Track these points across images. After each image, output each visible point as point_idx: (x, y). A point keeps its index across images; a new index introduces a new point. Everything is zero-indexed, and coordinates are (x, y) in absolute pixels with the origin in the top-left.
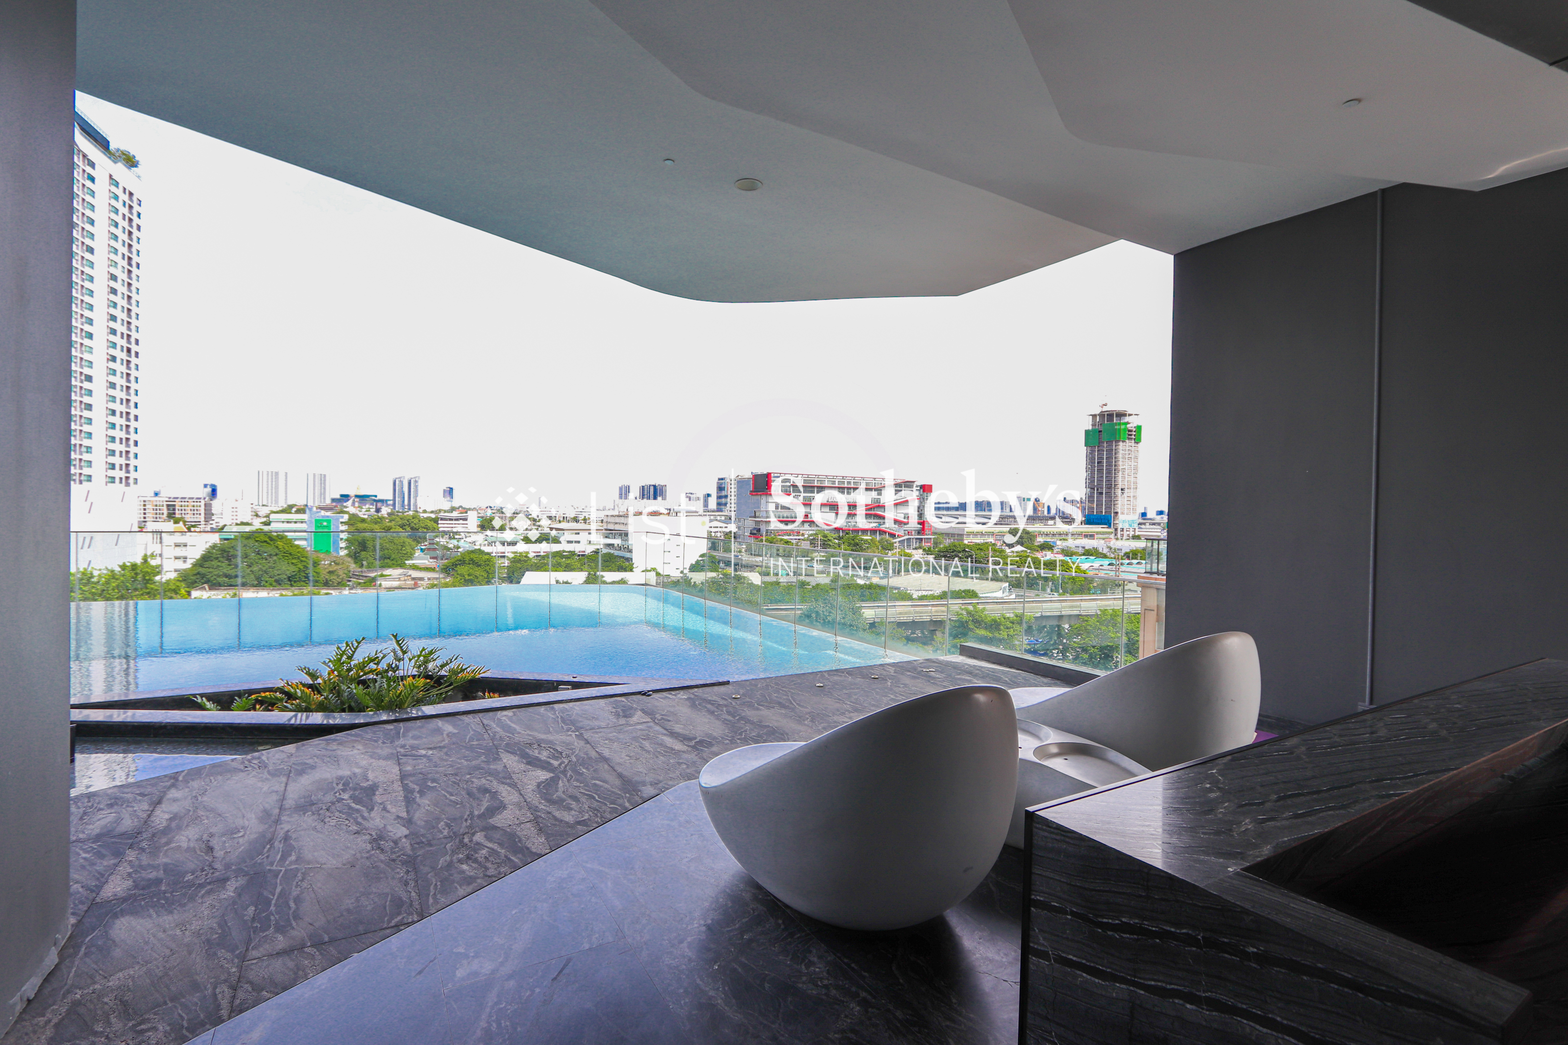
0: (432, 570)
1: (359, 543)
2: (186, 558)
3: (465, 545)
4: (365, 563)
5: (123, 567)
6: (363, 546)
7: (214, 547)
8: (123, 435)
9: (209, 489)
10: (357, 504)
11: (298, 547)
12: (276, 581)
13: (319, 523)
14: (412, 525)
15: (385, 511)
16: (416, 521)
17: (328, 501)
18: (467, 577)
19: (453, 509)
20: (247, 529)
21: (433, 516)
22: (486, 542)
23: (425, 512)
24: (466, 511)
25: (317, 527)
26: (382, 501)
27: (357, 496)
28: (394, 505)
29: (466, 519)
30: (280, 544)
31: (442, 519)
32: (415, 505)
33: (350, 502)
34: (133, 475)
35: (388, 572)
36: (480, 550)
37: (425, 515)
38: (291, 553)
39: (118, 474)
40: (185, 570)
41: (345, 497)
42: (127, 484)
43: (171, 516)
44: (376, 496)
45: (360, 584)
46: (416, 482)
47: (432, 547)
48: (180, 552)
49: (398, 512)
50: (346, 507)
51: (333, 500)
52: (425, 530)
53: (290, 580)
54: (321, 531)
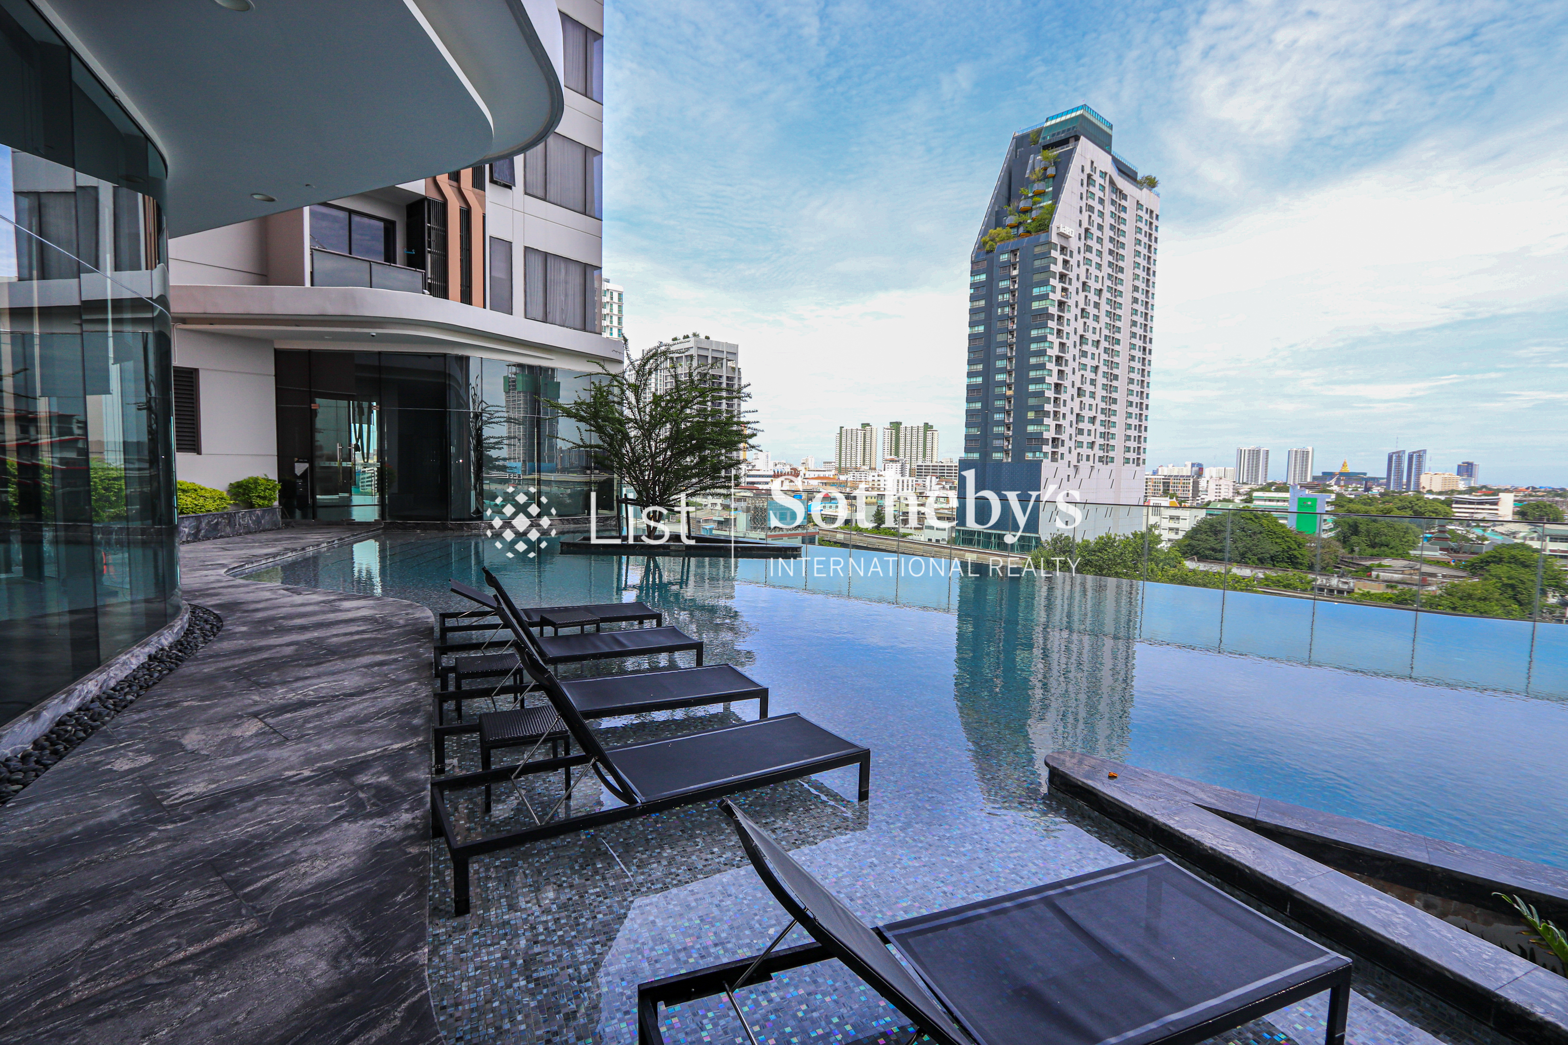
0: (1446, 564)
1: (1350, 526)
2: (1177, 529)
3: (1494, 537)
4: (1356, 549)
5: (1135, 535)
6: (1355, 529)
7: (1203, 521)
8: (1137, 422)
9: (1196, 469)
10: (1342, 483)
11: (1283, 526)
12: (1259, 559)
13: (1303, 502)
14: (1416, 508)
15: (1376, 490)
16: (1421, 503)
17: (1309, 479)
18: (1506, 581)
19: (1471, 490)
20: (1231, 506)
21: (1442, 498)
22: (1535, 535)
23: (1430, 492)
24: (1496, 492)
25: (1300, 506)
26: (1374, 479)
27: (1341, 474)
28: (1388, 484)
29: (1496, 504)
30: (1264, 522)
31: (1457, 502)
32: (1418, 483)
33: (1334, 479)
34: (1142, 456)
35: (1386, 562)
36: (1523, 545)
37: (1431, 497)
38: (1276, 532)
39: (1132, 455)
40: (1176, 540)
41: (1328, 475)
42: (1138, 465)
43: (1166, 493)
44: (1365, 474)
45: (1351, 572)
46: (1420, 457)
47: (1442, 535)
48: (1173, 524)
49: (1394, 492)
50: (1330, 486)
51: (1314, 478)
52: (1434, 515)
53: (1273, 560)
54: (1306, 511)
